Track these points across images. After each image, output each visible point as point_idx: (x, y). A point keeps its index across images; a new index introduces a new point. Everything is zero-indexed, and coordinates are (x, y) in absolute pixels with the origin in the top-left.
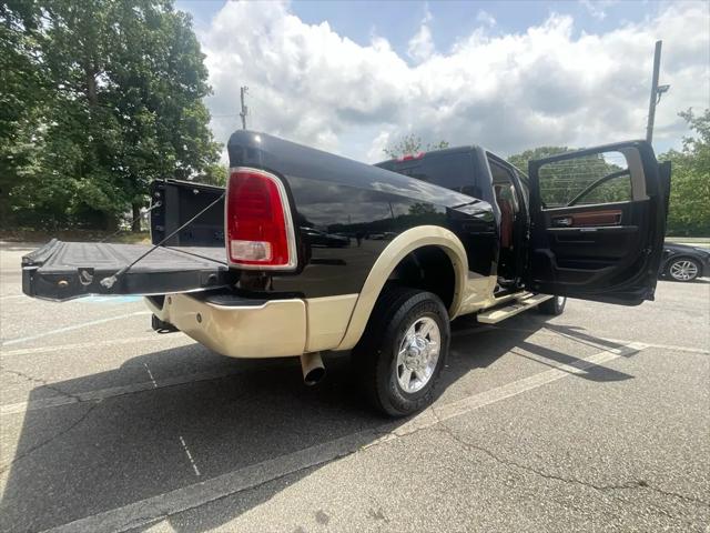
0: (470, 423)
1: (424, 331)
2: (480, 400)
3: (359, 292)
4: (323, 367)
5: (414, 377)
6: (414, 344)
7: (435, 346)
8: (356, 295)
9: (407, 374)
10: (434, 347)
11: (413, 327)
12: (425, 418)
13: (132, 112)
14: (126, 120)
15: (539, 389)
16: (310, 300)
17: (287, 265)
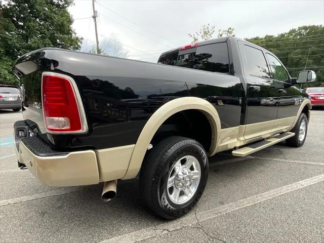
0: (218, 224)
1: (188, 164)
2: (229, 208)
3: (135, 143)
4: (115, 191)
5: (182, 193)
6: (180, 173)
7: (197, 173)
8: (134, 145)
9: (176, 192)
10: (195, 174)
11: (179, 162)
12: (188, 220)
13: (23, 20)
14: (21, 25)
15: (271, 200)
16: (100, 151)
17: (81, 130)
